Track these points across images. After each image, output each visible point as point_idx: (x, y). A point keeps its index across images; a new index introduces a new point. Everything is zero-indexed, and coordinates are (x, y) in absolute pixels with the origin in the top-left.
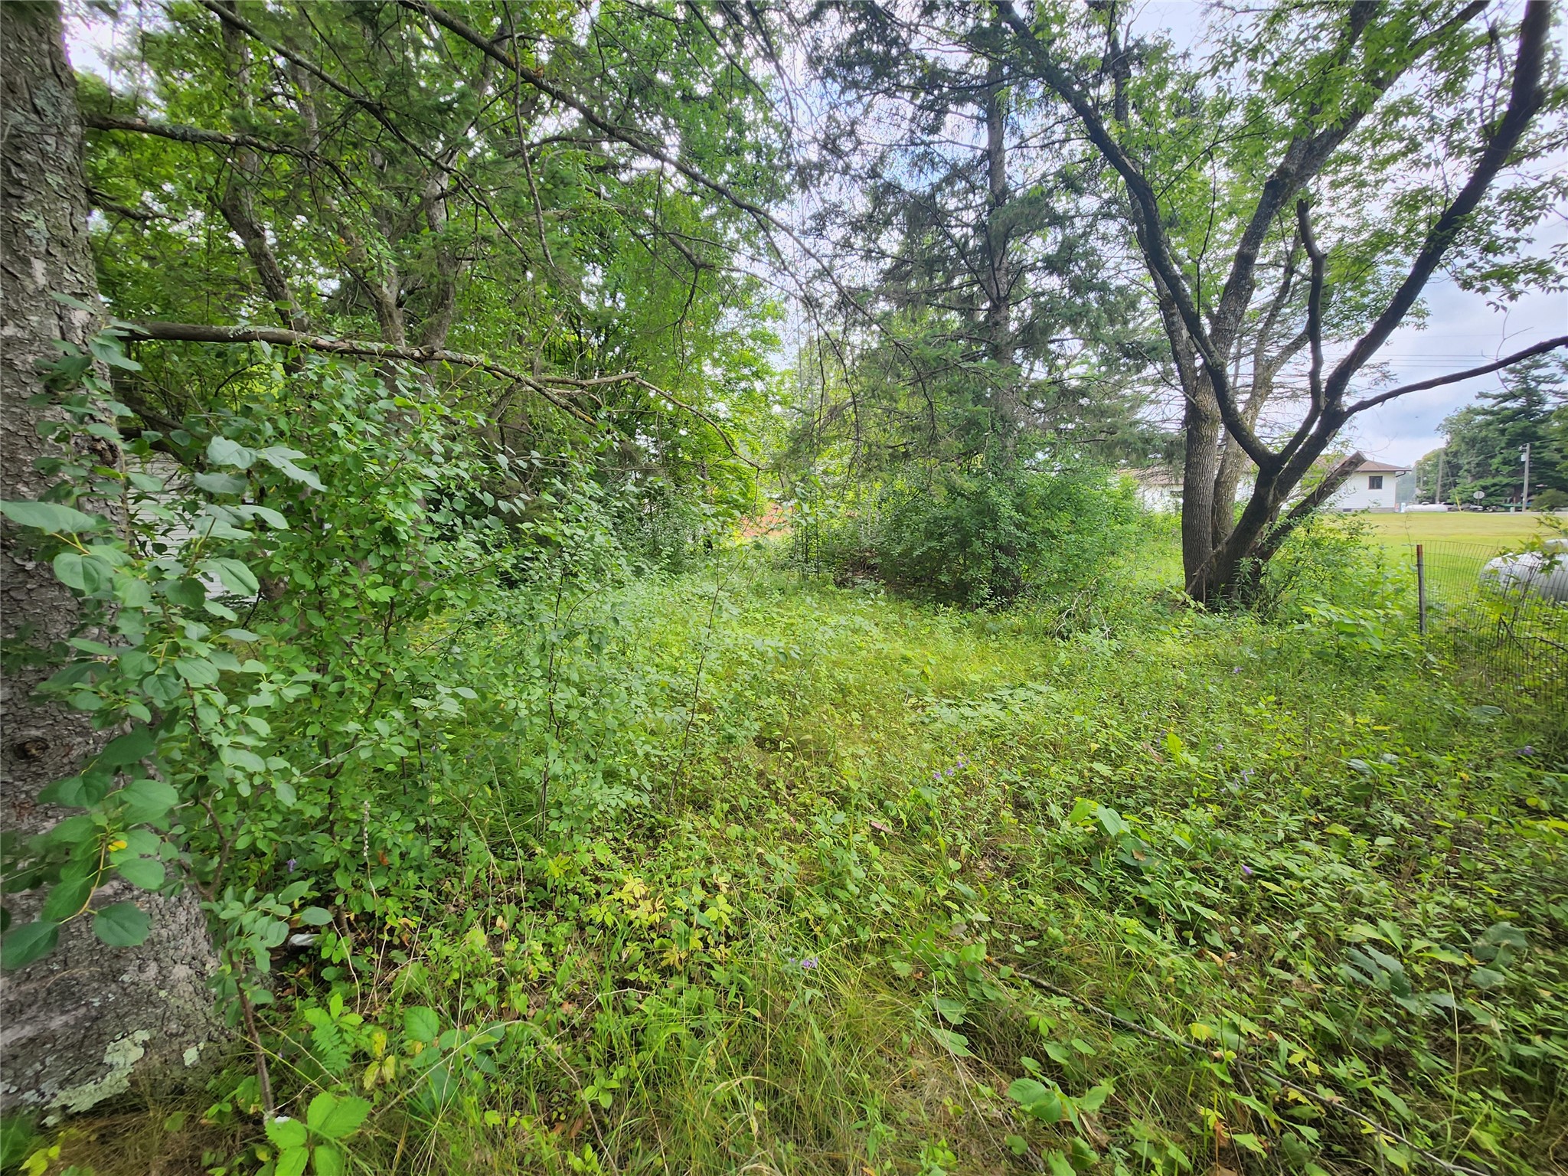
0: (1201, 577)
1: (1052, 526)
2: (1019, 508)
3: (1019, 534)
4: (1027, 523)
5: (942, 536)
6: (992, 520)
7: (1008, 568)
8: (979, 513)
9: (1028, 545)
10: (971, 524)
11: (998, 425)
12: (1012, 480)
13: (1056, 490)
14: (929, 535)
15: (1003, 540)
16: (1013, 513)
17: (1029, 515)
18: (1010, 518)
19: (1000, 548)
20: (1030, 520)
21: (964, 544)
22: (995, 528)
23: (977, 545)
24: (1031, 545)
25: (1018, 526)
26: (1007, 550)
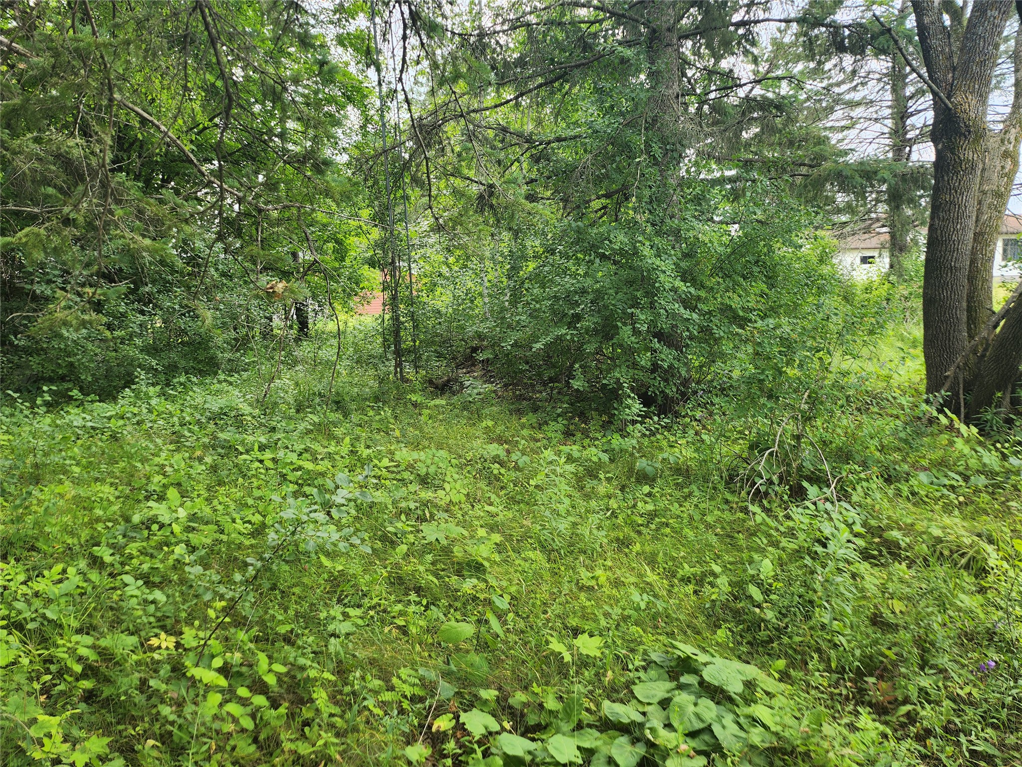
0: (956, 377)
1: (735, 302)
2: (685, 276)
3: (686, 314)
4: (699, 298)
5: (578, 318)
6: (647, 294)
7: (671, 366)
8: (630, 283)
9: (702, 329)
10: (615, 301)
11: (656, 149)
12: (677, 233)
13: (739, 249)
14: (559, 317)
15: (664, 324)
16: (678, 283)
17: (703, 286)
18: (674, 290)
19: (660, 335)
20: (703, 294)
21: (607, 331)
22: (652, 305)
23: (626, 332)
24: (705, 330)
25: (688, 303)
26: (666, 338)
